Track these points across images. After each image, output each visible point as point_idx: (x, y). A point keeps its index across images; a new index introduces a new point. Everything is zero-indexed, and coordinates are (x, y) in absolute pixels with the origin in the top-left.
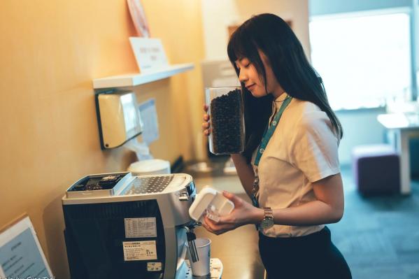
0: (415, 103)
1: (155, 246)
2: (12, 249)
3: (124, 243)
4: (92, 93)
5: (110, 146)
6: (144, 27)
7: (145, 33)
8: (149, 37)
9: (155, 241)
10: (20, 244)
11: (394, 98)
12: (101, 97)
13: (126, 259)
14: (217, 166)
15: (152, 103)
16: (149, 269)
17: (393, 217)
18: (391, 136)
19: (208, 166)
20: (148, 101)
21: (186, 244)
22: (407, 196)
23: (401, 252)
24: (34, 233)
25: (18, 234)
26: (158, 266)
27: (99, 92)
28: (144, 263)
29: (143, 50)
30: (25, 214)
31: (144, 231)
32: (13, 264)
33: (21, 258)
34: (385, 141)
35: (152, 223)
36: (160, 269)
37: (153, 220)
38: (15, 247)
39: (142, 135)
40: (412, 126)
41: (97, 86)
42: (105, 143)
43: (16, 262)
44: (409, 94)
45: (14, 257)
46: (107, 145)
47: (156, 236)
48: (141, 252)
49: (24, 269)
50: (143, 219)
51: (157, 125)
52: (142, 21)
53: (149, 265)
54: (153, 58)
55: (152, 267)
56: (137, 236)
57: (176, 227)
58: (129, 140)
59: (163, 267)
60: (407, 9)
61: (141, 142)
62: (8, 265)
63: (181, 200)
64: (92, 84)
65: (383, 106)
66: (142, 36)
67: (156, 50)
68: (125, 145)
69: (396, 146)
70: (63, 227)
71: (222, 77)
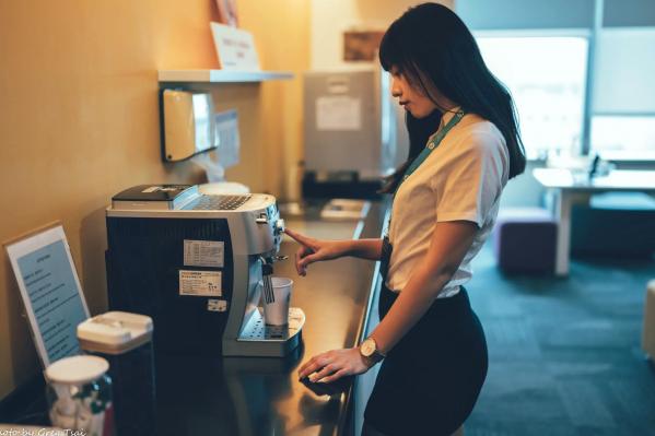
0: (585, 157)
1: (220, 278)
2: (39, 261)
3: (181, 272)
4: (155, 87)
5: (174, 158)
6: (232, 14)
7: (232, 22)
8: (238, 26)
9: (220, 273)
10: (48, 256)
11: (558, 151)
12: (167, 93)
13: (181, 293)
14: (312, 209)
15: (234, 116)
16: (210, 309)
17: (541, 303)
18: (549, 199)
19: (301, 207)
20: (229, 112)
21: (261, 283)
22: (564, 278)
23: (547, 348)
24: (67, 247)
25: (47, 244)
26: (222, 305)
27: (165, 85)
28: (205, 299)
29: (227, 42)
30: (57, 221)
31: (208, 258)
32: (38, 280)
33: (49, 274)
34: (542, 204)
35: (220, 250)
36: (224, 309)
37: (220, 245)
38: (42, 259)
39: (216, 151)
40: (578, 186)
41: (163, 78)
42: (168, 153)
43: (42, 278)
44: (578, 145)
45: (40, 271)
46: (170, 157)
47: (222, 266)
48: (202, 285)
49: (50, 288)
50: (208, 242)
51: (237, 143)
52: (229, 6)
53: (211, 302)
54: (241, 55)
55: (213, 306)
56: (198, 264)
57: (250, 256)
58: (199, 153)
59: (229, 307)
60: (586, 32)
61: (214, 159)
62: (31, 279)
63: (258, 222)
64: (157, 75)
65: (543, 158)
66: (227, 23)
67: (244, 45)
68: (192, 160)
69: (554, 211)
70: (105, 246)
71: (328, 94)
